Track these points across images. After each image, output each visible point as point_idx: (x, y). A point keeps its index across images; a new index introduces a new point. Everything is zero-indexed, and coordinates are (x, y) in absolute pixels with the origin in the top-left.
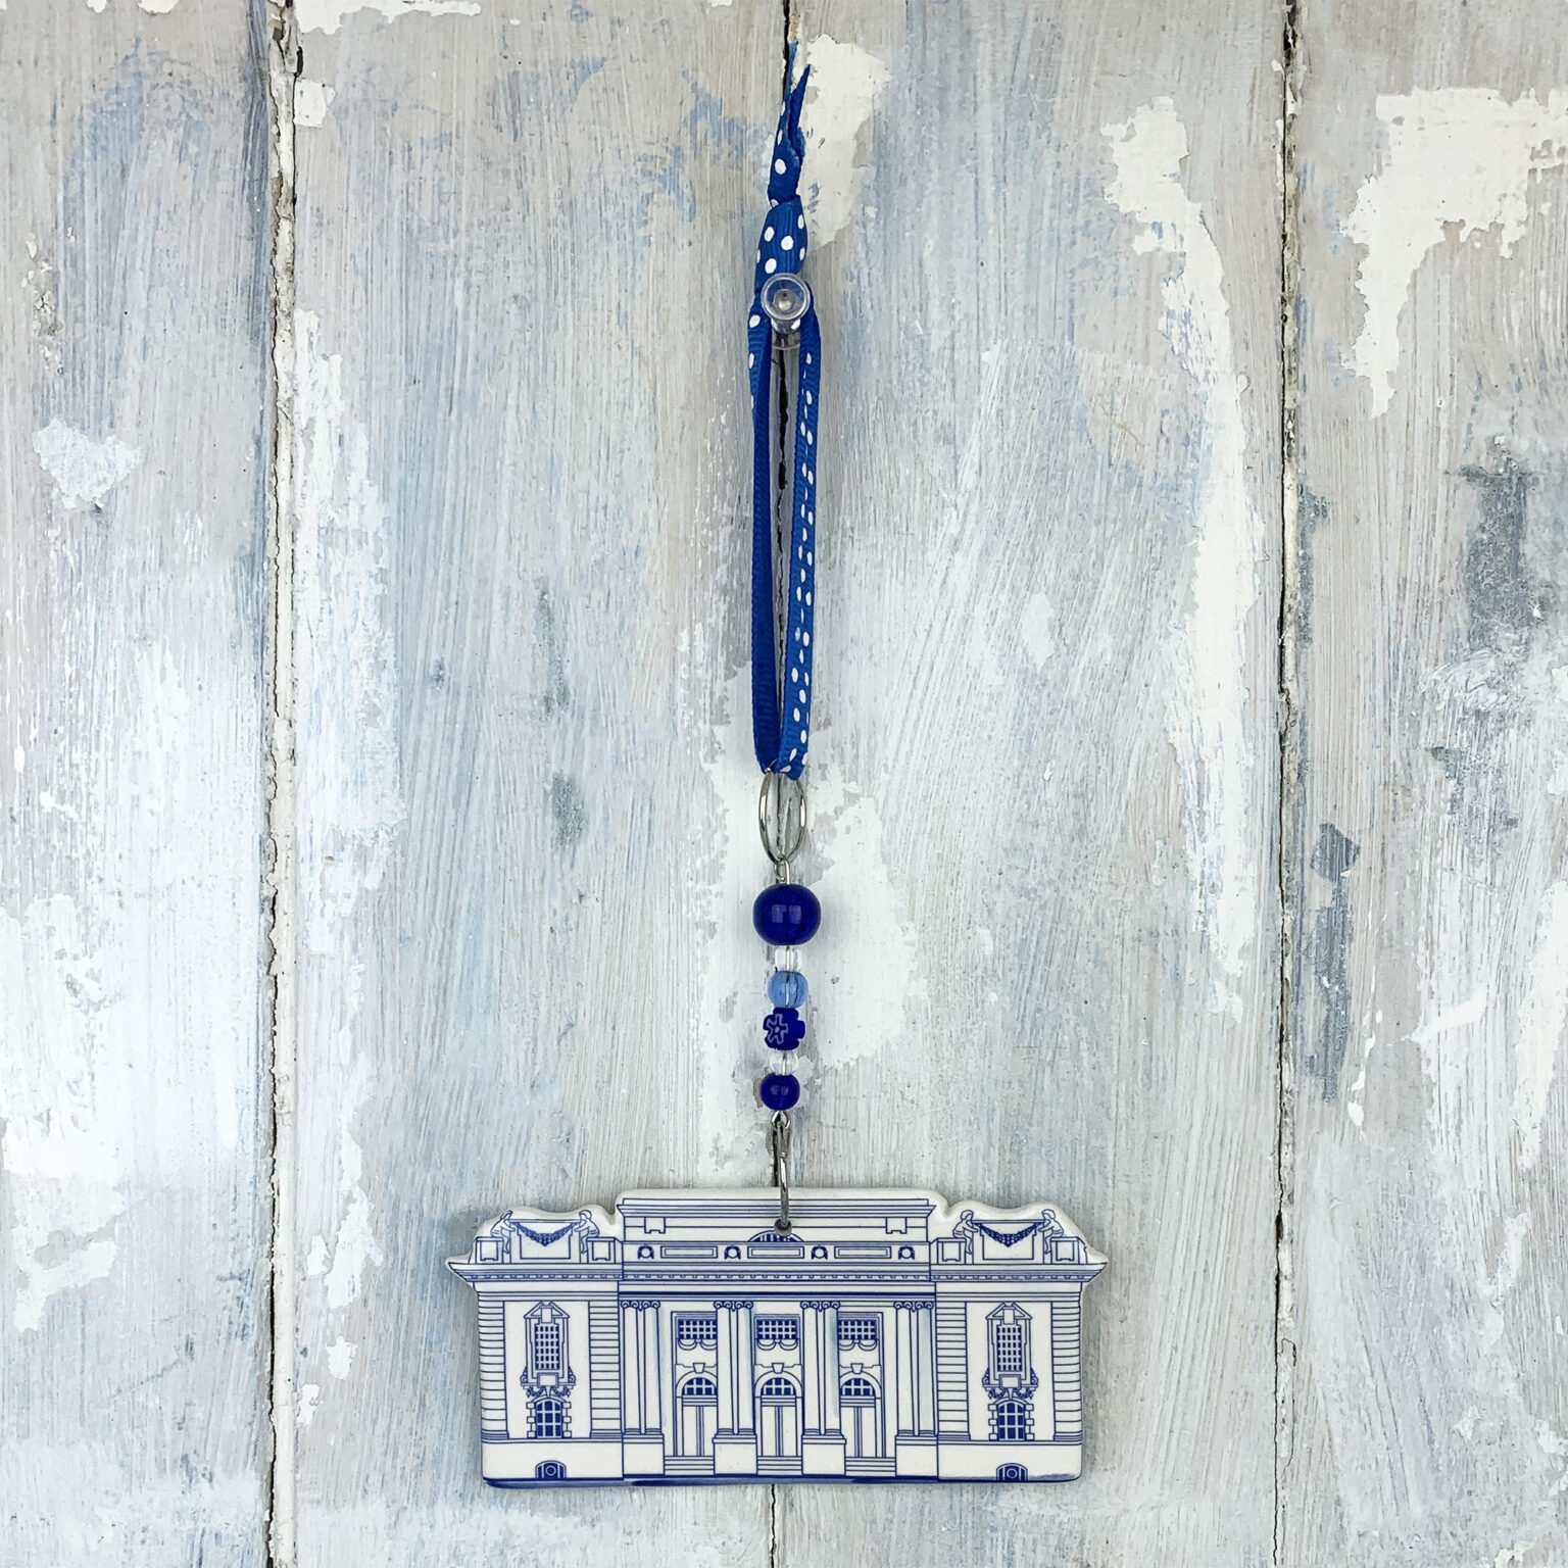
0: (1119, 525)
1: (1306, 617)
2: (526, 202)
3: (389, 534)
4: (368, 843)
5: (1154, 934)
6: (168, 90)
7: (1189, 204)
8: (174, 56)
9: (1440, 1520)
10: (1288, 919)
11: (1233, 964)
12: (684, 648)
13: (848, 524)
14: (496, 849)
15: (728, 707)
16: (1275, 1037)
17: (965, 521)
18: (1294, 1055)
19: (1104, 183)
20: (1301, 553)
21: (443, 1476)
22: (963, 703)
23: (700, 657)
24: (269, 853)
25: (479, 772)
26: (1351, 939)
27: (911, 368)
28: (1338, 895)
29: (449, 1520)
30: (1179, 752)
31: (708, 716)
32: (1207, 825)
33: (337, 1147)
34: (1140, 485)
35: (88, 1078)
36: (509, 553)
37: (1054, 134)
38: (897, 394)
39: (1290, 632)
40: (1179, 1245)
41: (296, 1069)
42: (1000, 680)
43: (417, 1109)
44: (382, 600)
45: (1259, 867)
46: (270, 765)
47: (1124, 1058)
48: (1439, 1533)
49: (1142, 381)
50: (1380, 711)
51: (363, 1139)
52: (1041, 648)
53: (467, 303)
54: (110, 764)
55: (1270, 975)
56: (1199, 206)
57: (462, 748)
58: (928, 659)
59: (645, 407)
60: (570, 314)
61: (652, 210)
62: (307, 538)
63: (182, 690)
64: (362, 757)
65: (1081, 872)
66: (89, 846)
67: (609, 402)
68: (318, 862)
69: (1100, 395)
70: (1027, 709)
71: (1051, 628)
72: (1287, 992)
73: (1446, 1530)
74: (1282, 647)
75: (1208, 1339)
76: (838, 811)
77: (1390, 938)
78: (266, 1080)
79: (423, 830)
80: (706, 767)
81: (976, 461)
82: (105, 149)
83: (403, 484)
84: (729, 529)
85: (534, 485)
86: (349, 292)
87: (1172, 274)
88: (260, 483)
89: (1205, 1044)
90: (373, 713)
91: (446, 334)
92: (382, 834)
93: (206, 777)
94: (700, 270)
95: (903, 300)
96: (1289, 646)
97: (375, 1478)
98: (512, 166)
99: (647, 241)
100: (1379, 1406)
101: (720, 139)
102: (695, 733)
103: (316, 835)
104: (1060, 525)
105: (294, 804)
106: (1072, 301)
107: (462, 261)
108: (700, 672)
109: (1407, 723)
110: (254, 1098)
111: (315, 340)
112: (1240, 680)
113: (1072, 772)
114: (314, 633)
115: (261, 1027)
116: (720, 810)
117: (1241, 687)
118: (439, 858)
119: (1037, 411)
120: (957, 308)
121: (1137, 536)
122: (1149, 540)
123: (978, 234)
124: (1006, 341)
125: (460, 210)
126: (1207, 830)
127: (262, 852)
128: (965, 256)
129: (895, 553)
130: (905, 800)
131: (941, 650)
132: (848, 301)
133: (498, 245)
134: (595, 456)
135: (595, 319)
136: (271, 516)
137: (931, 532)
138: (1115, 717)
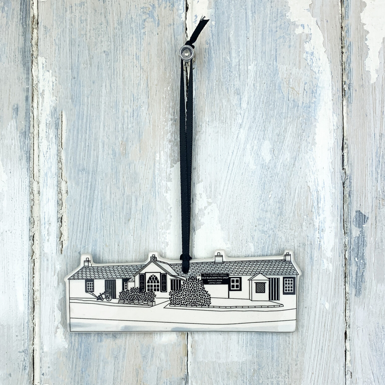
0: (291, 118)
2: (107, 22)
5: (304, 245)
7: (312, 18)
10: (346, 240)
11: (329, 254)
12: (157, 159)
13: (207, 120)
14: (101, 220)
15: (172, 176)
16: (343, 277)
17: (243, 119)
18: (349, 282)
19: (286, 12)
22: (243, 174)
23: (163, 161)
24: (32, 222)
25: (95, 197)
26: (366, 246)
27: (226, 72)
28: (362, 232)
30: (311, 188)
31: (165, 179)
32: (320, 211)
33: (53, 312)
34: (298, 106)
36: (104, 130)
38: (222, 80)
39: (346, 151)
40: (314, 341)
41: (40, 288)
42: (255, 167)
45: (337, 224)
46: (32, 195)
49: (298, 74)
50: (374, 175)
51: (61, 309)
52: (267, 157)
55: (341, 257)
56: (316, 19)
57: (90, 190)
58: (232, 161)
59: (145, 85)
60: (121, 56)
61: (146, 24)
62: (42, 126)
63: (5, 173)
65: (281, 226)
67: (133, 84)
68: (47, 225)
69: (285, 78)
70: (263, 176)
71: (270, 151)
72: (347, 262)
74: (343, 155)
75: (323, 370)
76: (205, 208)
77: (378, 246)
78: (31, 291)
80: (165, 194)
81: (247, 100)
84: (171, 122)
85: (111, 110)
86: (54, 51)
87: (308, 40)
88: (28, 110)
89: (321, 278)
93: (13, 200)
94: (161, 42)
95: (223, 50)
96: (345, 155)
98: (103, 11)
99: (144, 33)
101: (166, 2)
102: (161, 184)
103: (47, 217)
104: (273, 119)
105: (40, 207)
106: (276, 49)
108: (163, 166)
109: (383, 179)
110: (28, 297)
111: (44, 66)
112: (331, 165)
113: (278, 195)
114: (45, 156)
115: (30, 275)
116: (169, 208)
117: (331, 168)
118: (83, 224)
119: (266, 84)
120: (240, 52)
121: (297, 121)
122: (301, 123)
123: (247, 29)
124: (256, 62)
125: (87, 25)
126: (320, 213)
127: (30, 222)
128: (243, 36)
129: (222, 129)
130: (226, 204)
131: (236, 159)
132: (207, 51)
133: (99, 35)
134: (130, 100)
135: (129, 58)
136: (31, 120)
137: (233, 122)
138: (291, 178)
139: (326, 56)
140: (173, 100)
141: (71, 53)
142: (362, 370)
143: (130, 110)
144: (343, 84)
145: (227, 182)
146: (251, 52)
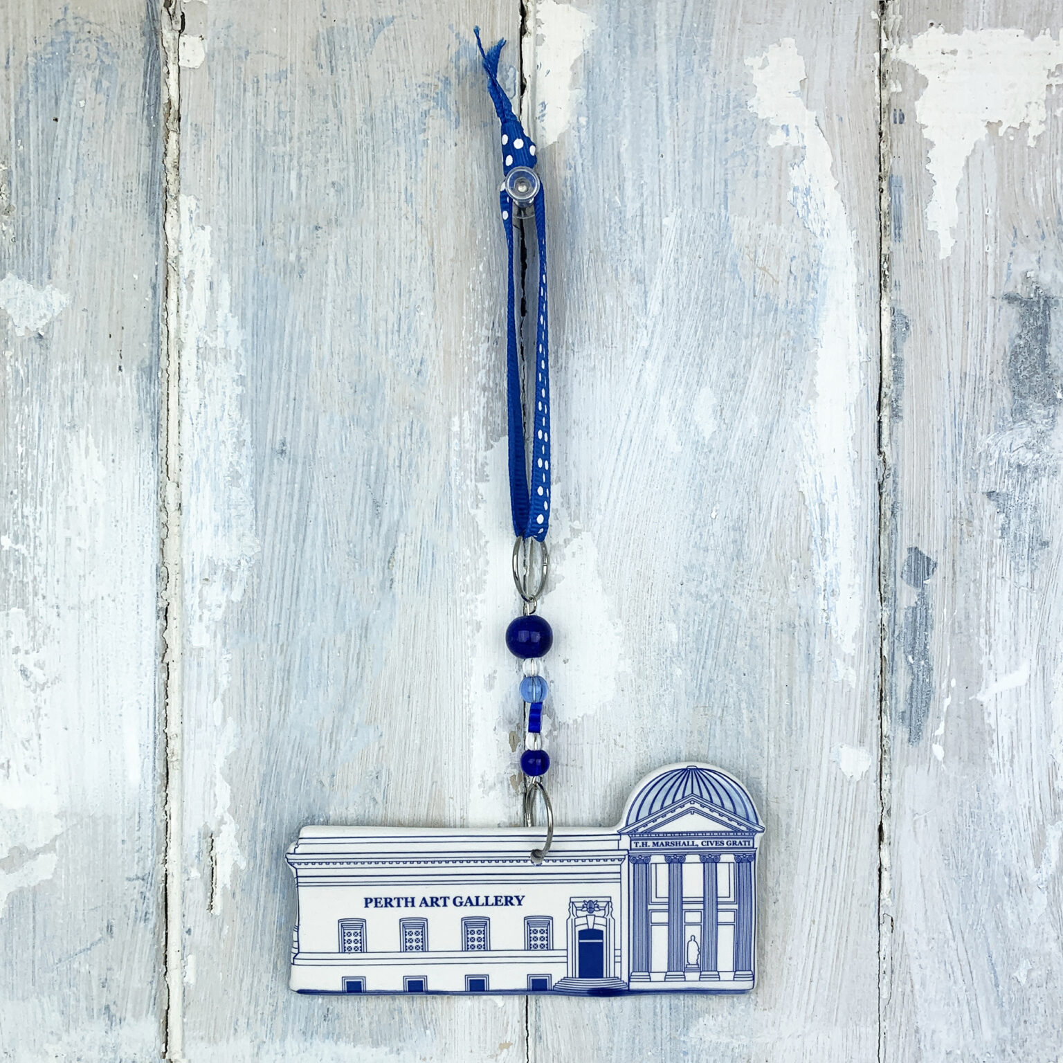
0: (761, 338)
1: (896, 401)
2: (340, 117)
3: (246, 351)
4: (233, 569)
5: (792, 626)
6: (88, 44)
7: (807, 112)
8: (92, 19)
9: (1005, 1041)
10: (885, 615)
11: (849, 647)
12: (455, 429)
13: (570, 341)
14: (324, 571)
15: (488, 470)
16: (877, 698)
17: (652, 338)
18: (891, 710)
19: (747, 98)
20: (893, 355)
21: (291, 1020)
22: (653, 465)
23: (467, 434)
24: (162, 576)
25: (311, 517)
26: (932, 628)
27: (613, 230)
29: (295, 1051)
30: (807, 498)
31: (473, 476)
32: (828, 549)
33: (213, 784)
34: (776, 310)
35: (36, 738)
36: (332, 363)
37: (712, 65)
38: (603, 249)
39: (886, 412)
40: (814, 848)
41: (182, 731)
42: (679, 448)
43: (269, 757)
44: (241, 399)
45: (865, 578)
46: (163, 514)
47: (772, 715)
48: (1004, 1051)
49: (776, 236)
50: (949, 466)
51: (231, 779)
52: (707, 425)
53: (300, 189)
54: (50, 515)
55: (873, 654)
56: (814, 114)
57: (299, 501)
58: (628, 434)
59: (426, 260)
60: (372, 194)
61: (429, 121)
62: (189, 354)
63: (100, 463)
64: (229, 508)
65: (740, 583)
66: (36, 574)
67: (400, 257)
68: (198, 586)
69: (747, 247)
70: (699, 469)
71: (714, 412)
72: (885, 666)
73: (1009, 1049)
74: (880, 422)
75: (837, 913)
76: (566, 542)
77: (960, 627)
78: (161, 737)
79: (272, 559)
80: (473, 512)
81: (660, 295)
82: (44, 85)
83: (256, 316)
84: (486, 345)
85: (348, 315)
86: (216, 184)
87: (797, 161)
88: (156, 316)
89: (830, 703)
90: (235, 477)
92: (243, 562)
93: (118, 524)
94: (463, 163)
95: (606, 182)
96: (885, 421)
97: (242, 1021)
98: (330, 92)
99: (425, 143)
100: (959, 960)
101: (476, 71)
102: (464, 488)
103: (197, 564)
104: (720, 339)
105: (181, 541)
106: (726, 181)
107: (295, 159)
108: (467, 445)
109: (969, 476)
110: (152, 750)
111: (194, 216)
112: (851, 445)
113: (731, 512)
114: (195, 422)
115: (157, 700)
116: (482, 542)
117: (851, 450)
118: (283, 580)
119: (702, 259)
120: (645, 187)
121: (775, 346)
122: (783, 349)
123: (659, 135)
124: (680, 210)
125: (293, 123)
126: (828, 553)
127: (158, 575)
128: (650, 150)
129: (604, 361)
130: (613, 534)
131: (637, 429)
132: (568, 184)
133: (321, 147)
134: (391, 294)
135: (390, 199)
136: (163, 339)
137: (629, 345)
138: (761, 473)
139: (839, 196)
140: (491, 295)
141: (257, 188)
142: (926, 913)
143: (393, 318)
144: (883, 260)
145: (615, 483)
146: (669, 187)
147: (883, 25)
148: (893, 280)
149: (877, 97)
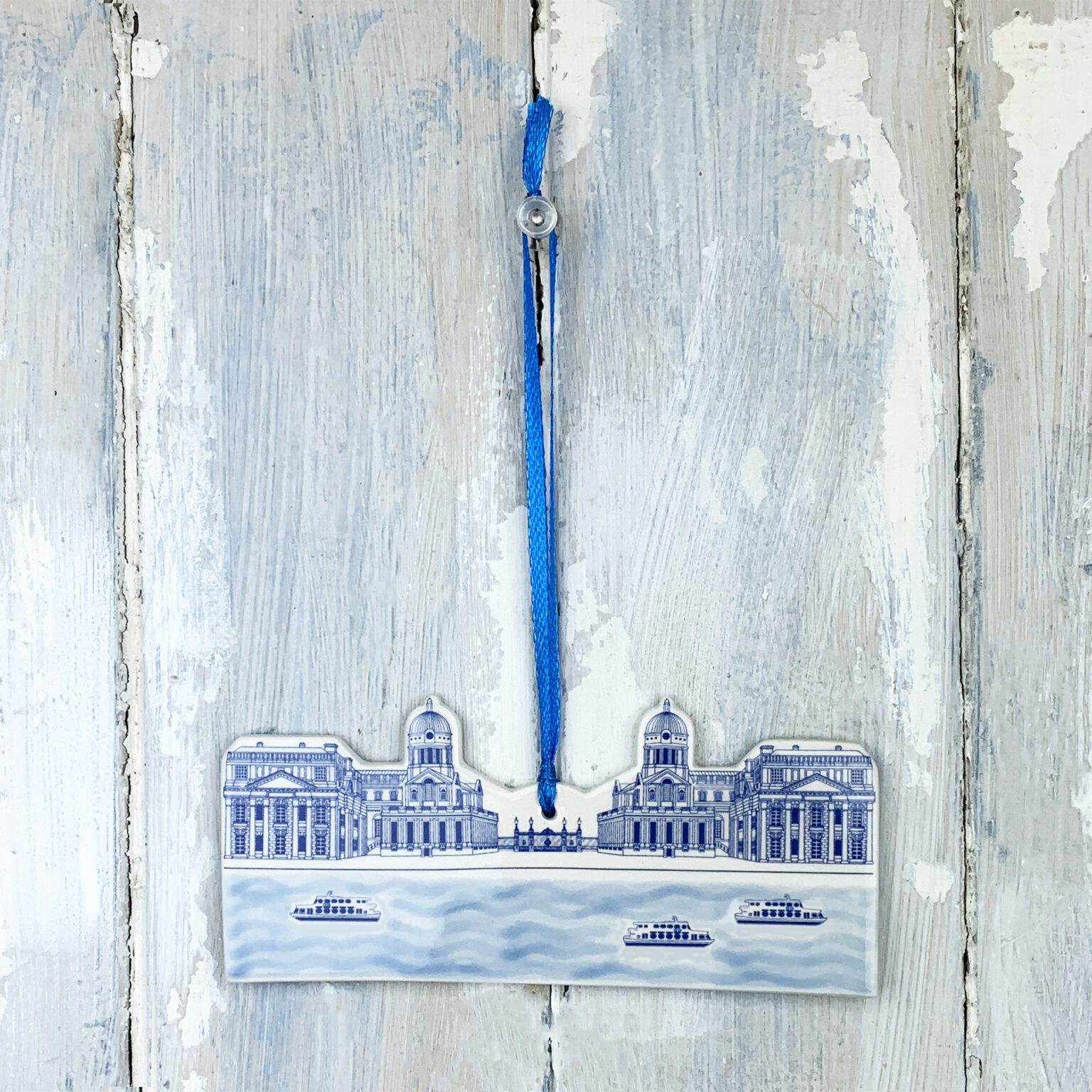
0: (819, 388)
1: (978, 459)
2: (321, 132)
3: (216, 410)
4: (206, 664)
5: (857, 724)
6: (22, 48)
7: (871, 118)
8: (26, 19)
10: (967, 709)
11: (924, 748)
12: (462, 498)
13: (595, 394)
14: (311, 665)
15: (501, 545)
16: (959, 807)
17: (691, 389)
18: (975, 820)
19: (801, 103)
20: (974, 406)
22: (694, 538)
23: (476, 504)
24: (123, 675)
25: (296, 603)
27: (643, 263)
30: (873, 574)
31: (484, 553)
32: (898, 634)
33: (187, 915)
34: (836, 355)
36: (316, 423)
37: (758, 64)
38: (632, 285)
39: (966, 473)
41: (147, 854)
42: (723, 518)
44: (211, 464)
45: (943, 665)
46: (122, 603)
49: (835, 267)
50: (1040, 536)
51: (208, 908)
52: (755, 488)
53: (275, 216)
55: (954, 755)
56: (879, 120)
57: (282, 584)
58: (664, 502)
59: (425, 300)
60: (360, 223)
61: (426, 135)
62: (149, 417)
63: (48, 542)
64: (199, 594)
65: (796, 674)
67: (394, 297)
68: (165, 681)
69: (801, 281)
70: (747, 542)
71: (765, 474)
72: (968, 768)
74: (959, 485)
75: (912, 1057)
76: (593, 629)
78: (123, 861)
79: (251, 653)
80: (484, 595)
81: (700, 339)
83: (226, 368)
84: (496, 400)
86: (177, 213)
87: (859, 177)
88: (109, 371)
90: (208, 557)
91: (257, 243)
92: (217, 657)
93: (70, 613)
94: (467, 184)
95: (635, 205)
96: (965, 483)
98: (308, 102)
99: (422, 160)
101: (480, 75)
102: (474, 567)
103: (163, 659)
104: (770, 390)
105: (143, 636)
106: (776, 203)
107: (269, 181)
108: (477, 517)
109: (1063, 545)
110: (113, 876)
111: (151, 252)
112: (924, 513)
113: (786, 593)
114: (157, 495)
115: (118, 818)
116: (495, 630)
117: (925, 518)
118: (265, 675)
119: (749, 296)
120: (681, 210)
121: (834, 396)
122: (844, 401)
123: (697, 148)
124: (722, 238)
125: (266, 139)
126: (898, 638)
127: (117, 674)
128: (686, 167)
129: (635, 417)
130: (648, 619)
131: (674, 495)
132: (591, 208)
133: (299, 167)
134: (384, 342)
135: (381, 228)
136: (118, 398)
137: (664, 399)
138: (820, 546)
139: (909, 218)
140: (502, 341)
141: (224, 215)
142: (1016, 1055)
143: (387, 369)
144: (961, 293)
145: (650, 559)
146: (709, 211)
147: (958, 12)
148: (973, 317)
149: (952, 99)
